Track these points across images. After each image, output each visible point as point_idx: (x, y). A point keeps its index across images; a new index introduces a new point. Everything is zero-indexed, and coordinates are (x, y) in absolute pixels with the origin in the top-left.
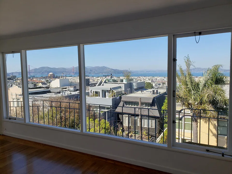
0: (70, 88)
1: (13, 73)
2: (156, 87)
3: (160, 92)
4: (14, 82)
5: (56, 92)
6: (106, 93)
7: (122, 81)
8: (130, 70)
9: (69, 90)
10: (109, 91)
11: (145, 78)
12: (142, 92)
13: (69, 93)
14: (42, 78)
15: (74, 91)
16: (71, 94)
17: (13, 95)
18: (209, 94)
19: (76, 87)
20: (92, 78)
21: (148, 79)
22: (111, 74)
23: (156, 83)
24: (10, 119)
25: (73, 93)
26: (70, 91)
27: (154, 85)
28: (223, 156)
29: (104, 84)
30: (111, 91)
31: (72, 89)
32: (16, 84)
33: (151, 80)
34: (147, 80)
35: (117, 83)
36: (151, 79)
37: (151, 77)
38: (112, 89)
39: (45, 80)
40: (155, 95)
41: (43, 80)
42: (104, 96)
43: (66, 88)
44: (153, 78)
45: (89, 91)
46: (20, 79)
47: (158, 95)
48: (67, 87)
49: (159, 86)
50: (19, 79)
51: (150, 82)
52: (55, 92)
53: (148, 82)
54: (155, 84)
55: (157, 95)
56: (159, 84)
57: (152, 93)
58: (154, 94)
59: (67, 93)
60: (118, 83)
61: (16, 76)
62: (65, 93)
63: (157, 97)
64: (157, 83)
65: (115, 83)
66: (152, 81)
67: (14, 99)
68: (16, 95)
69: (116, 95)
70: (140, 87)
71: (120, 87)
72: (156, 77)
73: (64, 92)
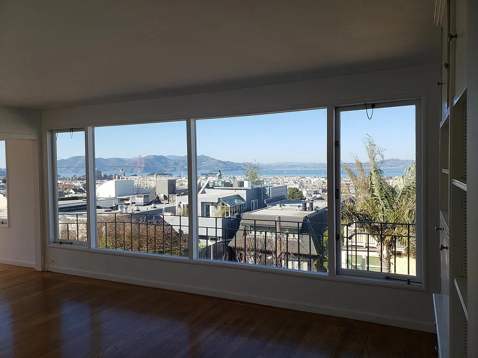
0: (137, 198)
2: (310, 198)
3: (317, 207)
5: (107, 208)
7: (241, 184)
8: (257, 162)
9: (135, 203)
10: (215, 205)
11: (287, 178)
12: (281, 207)
13: (135, 208)
14: (75, 179)
15: (144, 205)
16: (139, 210)
18: (411, 209)
19: (148, 196)
20: (179, 180)
21: (293, 182)
23: (308, 189)
24: (61, 243)
25: (144, 209)
26: (136, 205)
27: (304, 193)
28: (409, 283)
29: (206, 190)
30: (221, 203)
31: (140, 200)
33: (299, 183)
34: (291, 183)
36: (298, 181)
37: (299, 178)
38: (221, 200)
39: (81, 183)
40: (308, 213)
41: (78, 184)
42: (205, 215)
43: (127, 200)
44: (303, 179)
45: (176, 205)
47: (313, 212)
48: (131, 196)
49: (315, 195)
51: (297, 186)
52: (105, 208)
53: (292, 187)
54: (307, 191)
55: (311, 212)
56: (316, 193)
57: (301, 208)
58: (305, 210)
59: (131, 209)
62: (126, 208)
63: (312, 216)
64: (311, 189)
66: (301, 185)
69: (231, 212)
70: (278, 196)
72: (309, 178)
73: (125, 206)
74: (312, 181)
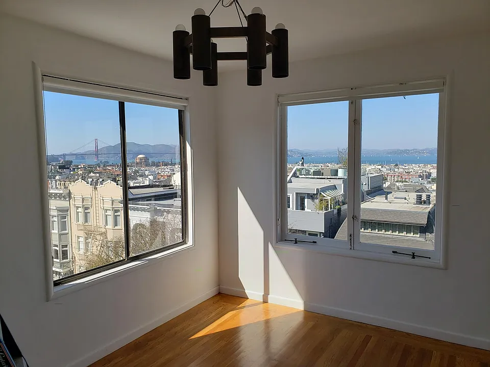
1: (64, 155)
4: (72, 173)
6: (306, 200)
7: (334, 172)
10: (312, 197)
12: (387, 199)
17: (106, 202)
22: (303, 158)
29: (293, 179)
30: (319, 195)
32: (76, 177)
35: (321, 177)
38: (319, 190)
39: (130, 169)
42: (299, 207)
46: (82, 167)
47: (431, 206)
50: (79, 167)
57: (416, 201)
58: (421, 203)
60: (323, 177)
61: (71, 162)
65: (318, 177)
67: (107, 210)
68: (113, 201)
69: (331, 205)
71: (334, 188)
74: (368, 169)
